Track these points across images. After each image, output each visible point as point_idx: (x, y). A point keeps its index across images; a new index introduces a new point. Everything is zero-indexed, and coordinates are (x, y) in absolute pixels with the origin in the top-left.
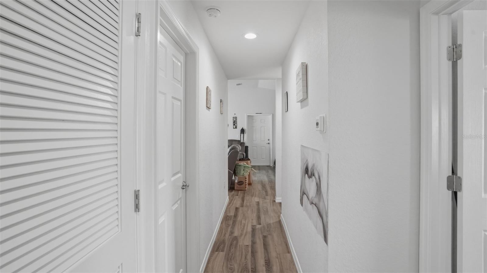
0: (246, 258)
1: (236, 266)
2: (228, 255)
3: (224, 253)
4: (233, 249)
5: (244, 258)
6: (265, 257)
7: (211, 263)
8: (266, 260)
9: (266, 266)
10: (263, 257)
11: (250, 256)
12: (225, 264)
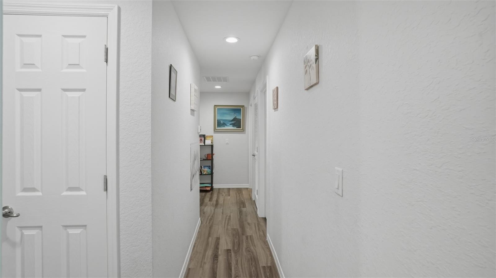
0: (237, 261)
1: (245, 253)
2: (255, 263)
3: (261, 265)
4: (253, 270)
5: (238, 261)
6: (217, 262)
7: (269, 255)
8: (217, 260)
9: (217, 255)
10: (219, 263)
11: (232, 263)
12: (255, 254)
